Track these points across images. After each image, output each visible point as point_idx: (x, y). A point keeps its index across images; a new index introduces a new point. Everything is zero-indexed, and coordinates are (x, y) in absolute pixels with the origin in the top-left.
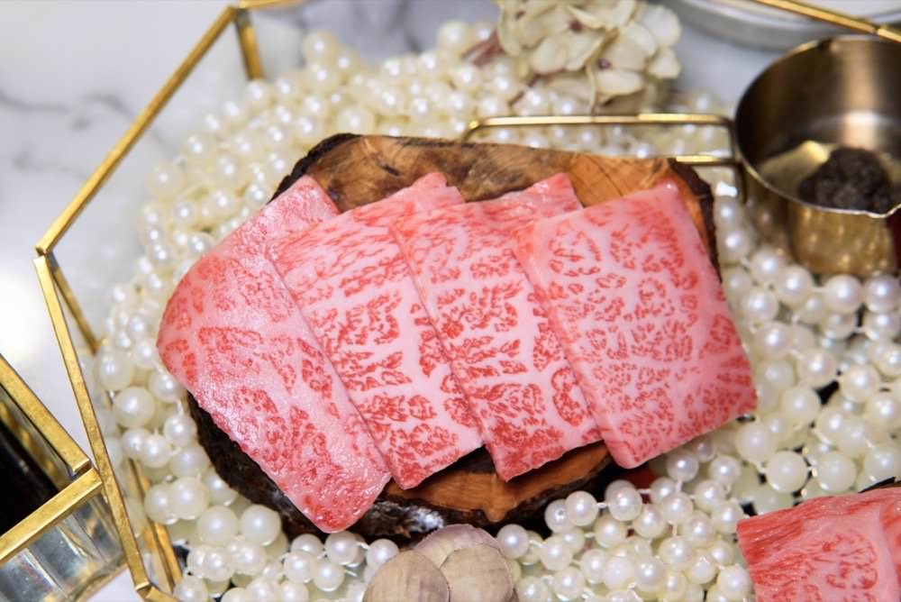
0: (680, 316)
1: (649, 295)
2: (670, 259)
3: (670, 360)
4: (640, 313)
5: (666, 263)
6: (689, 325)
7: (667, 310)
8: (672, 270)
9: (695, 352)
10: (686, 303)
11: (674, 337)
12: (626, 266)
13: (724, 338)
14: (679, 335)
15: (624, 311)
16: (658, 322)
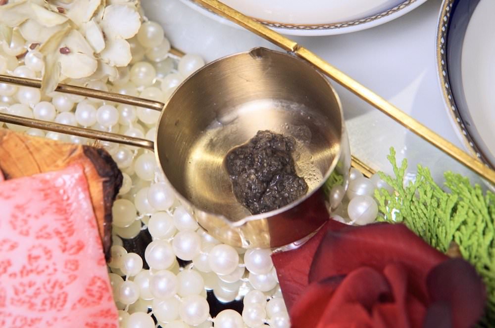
0: (61, 277)
1: (37, 258)
2: (62, 229)
3: (44, 310)
4: (24, 272)
5: (58, 233)
6: (67, 284)
7: (51, 270)
8: (62, 238)
9: (68, 305)
10: (69, 266)
11: (51, 292)
12: (21, 233)
13: (97, 295)
14: (57, 291)
15: (11, 270)
16: (39, 280)
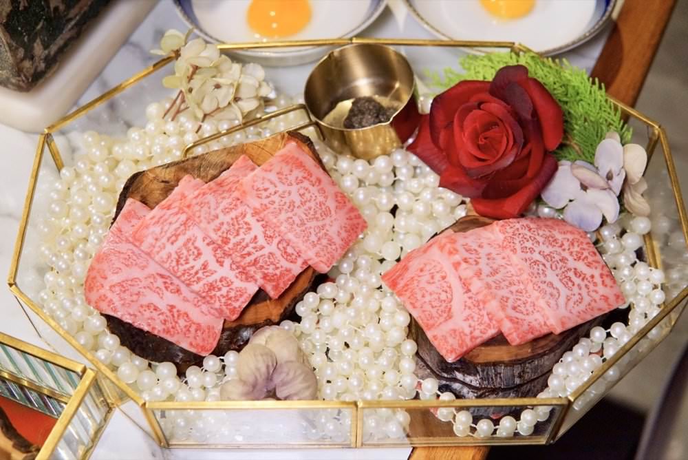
0: (320, 199)
1: (304, 194)
2: (306, 175)
3: (324, 219)
4: (303, 203)
5: (305, 178)
6: (326, 201)
7: (314, 198)
8: (308, 180)
9: (333, 212)
10: (320, 192)
11: (322, 209)
12: (288, 185)
13: (343, 202)
14: (323, 207)
15: (296, 205)
16: (312, 204)
